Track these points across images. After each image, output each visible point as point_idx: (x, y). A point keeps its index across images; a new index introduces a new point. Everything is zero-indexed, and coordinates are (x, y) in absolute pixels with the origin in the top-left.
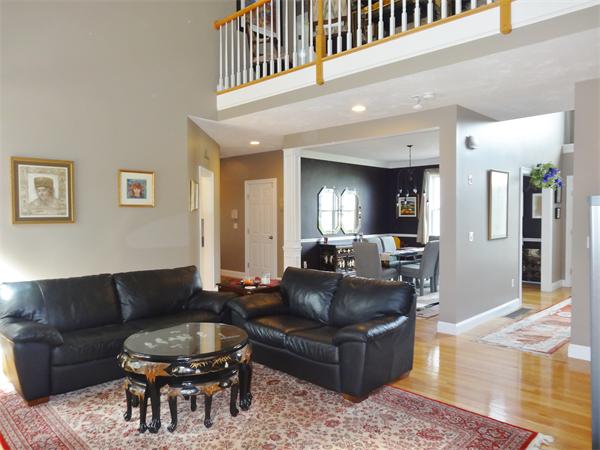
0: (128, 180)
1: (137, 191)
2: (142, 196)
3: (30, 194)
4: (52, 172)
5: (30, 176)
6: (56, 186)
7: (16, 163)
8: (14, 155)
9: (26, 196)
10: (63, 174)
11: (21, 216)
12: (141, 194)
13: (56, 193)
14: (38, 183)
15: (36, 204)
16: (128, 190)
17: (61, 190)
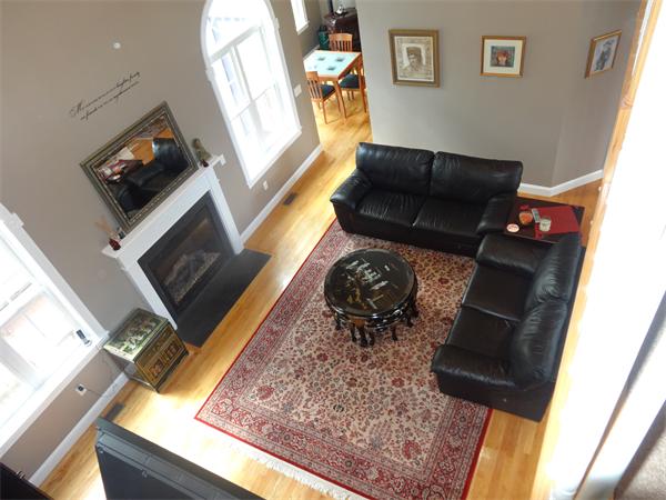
0: (493, 48)
1: (503, 59)
2: (509, 64)
3: (405, 61)
4: (420, 42)
5: (404, 45)
6: (423, 54)
7: (392, 34)
8: (391, 28)
9: (402, 63)
10: (428, 43)
11: (399, 78)
12: (506, 61)
13: (424, 62)
14: (410, 52)
15: (409, 69)
16: (492, 58)
17: (428, 58)
